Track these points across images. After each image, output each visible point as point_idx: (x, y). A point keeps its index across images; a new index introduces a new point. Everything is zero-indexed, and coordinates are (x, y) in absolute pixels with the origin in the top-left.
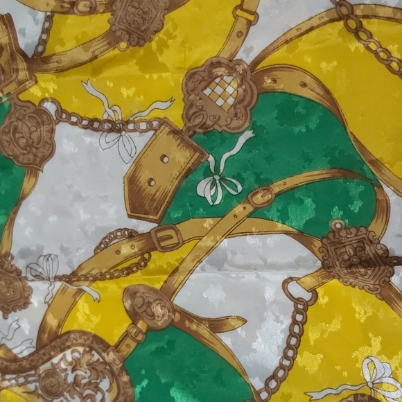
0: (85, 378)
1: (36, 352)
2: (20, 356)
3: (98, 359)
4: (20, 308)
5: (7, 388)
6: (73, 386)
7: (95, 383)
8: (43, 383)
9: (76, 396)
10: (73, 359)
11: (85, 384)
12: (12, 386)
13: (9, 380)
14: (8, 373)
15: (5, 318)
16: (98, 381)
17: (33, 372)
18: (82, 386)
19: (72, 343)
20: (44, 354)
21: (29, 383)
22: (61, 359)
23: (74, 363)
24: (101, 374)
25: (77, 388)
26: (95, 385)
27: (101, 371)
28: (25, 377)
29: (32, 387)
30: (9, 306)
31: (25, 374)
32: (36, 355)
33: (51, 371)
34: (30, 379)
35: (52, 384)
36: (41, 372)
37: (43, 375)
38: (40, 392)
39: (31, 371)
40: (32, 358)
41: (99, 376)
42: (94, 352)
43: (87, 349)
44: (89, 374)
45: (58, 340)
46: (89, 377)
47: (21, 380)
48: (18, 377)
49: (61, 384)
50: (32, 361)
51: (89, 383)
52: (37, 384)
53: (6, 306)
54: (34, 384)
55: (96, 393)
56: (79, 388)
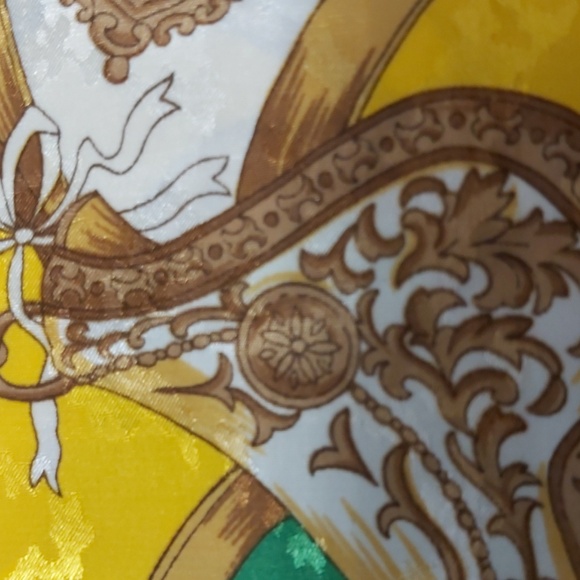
0: (460, 302)
1: (238, 212)
2: (161, 236)
3: (537, 213)
4: (187, 22)
5: (90, 379)
6: (400, 340)
7: (509, 319)
8: (257, 345)
9: (411, 385)
10: (406, 225)
11: (459, 331)
12: (111, 369)
13: (102, 344)
14: (100, 315)
15: (115, 76)
16: (527, 310)
17: (212, 300)
18: (443, 341)
19: (413, 151)
20: (272, 219)
21: (193, 345)
22: (352, 230)
23: (411, 240)
24: (541, 277)
25: (421, 352)
26: (510, 328)
27: (547, 266)
28: (172, 323)
29: (202, 363)
30: (138, 23)
31: (174, 312)
32: (236, 224)
33: (292, 292)
34: (196, 329)
35: (299, 346)
36: (248, 297)
37: (258, 309)
38: (239, 382)
39: (204, 293)
40: (214, 238)
41: (531, 285)
42: (515, 183)
43: (485, 170)
44: (478, 280)
45: (347, 148)
46: (478, 298)
47: (158, 338)
48: (145, 326)
49: (341, 339)
50: (216, 251)
51: (484, 323)
52: (229, 350)
53: (124, 27)
54: (215, 348)
55: (519, 366)
56: (431, 347)
